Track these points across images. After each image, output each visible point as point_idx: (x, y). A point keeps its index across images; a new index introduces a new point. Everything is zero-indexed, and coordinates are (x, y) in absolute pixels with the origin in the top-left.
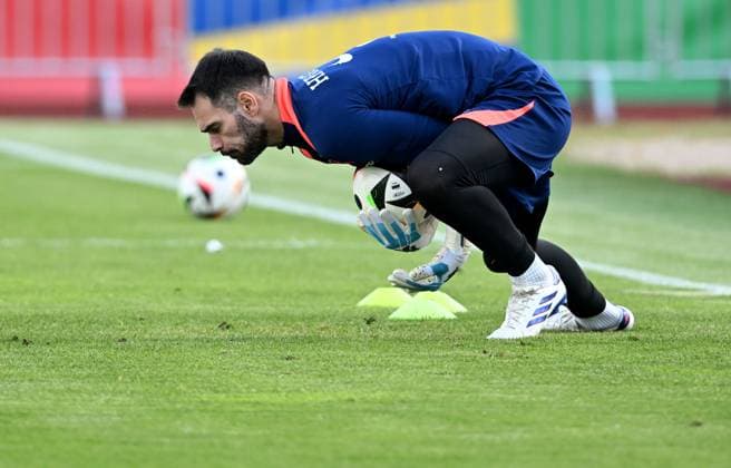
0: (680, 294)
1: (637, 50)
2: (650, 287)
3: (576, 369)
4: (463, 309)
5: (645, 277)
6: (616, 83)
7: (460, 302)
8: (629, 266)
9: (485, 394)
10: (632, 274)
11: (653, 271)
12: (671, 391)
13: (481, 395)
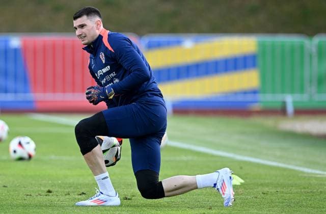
0: (319, 176)
1: (302, 90)
2: (308, 173)
3: (283, 202)
4: (242, 181)
5: (306, 170)
6: (294, 102)
7: (242, 179)
8: (300, 166)
9: (251, 211)
10: (301, 169)
11: (309, 167)
12: (316, 210)
13: (249, 212)
